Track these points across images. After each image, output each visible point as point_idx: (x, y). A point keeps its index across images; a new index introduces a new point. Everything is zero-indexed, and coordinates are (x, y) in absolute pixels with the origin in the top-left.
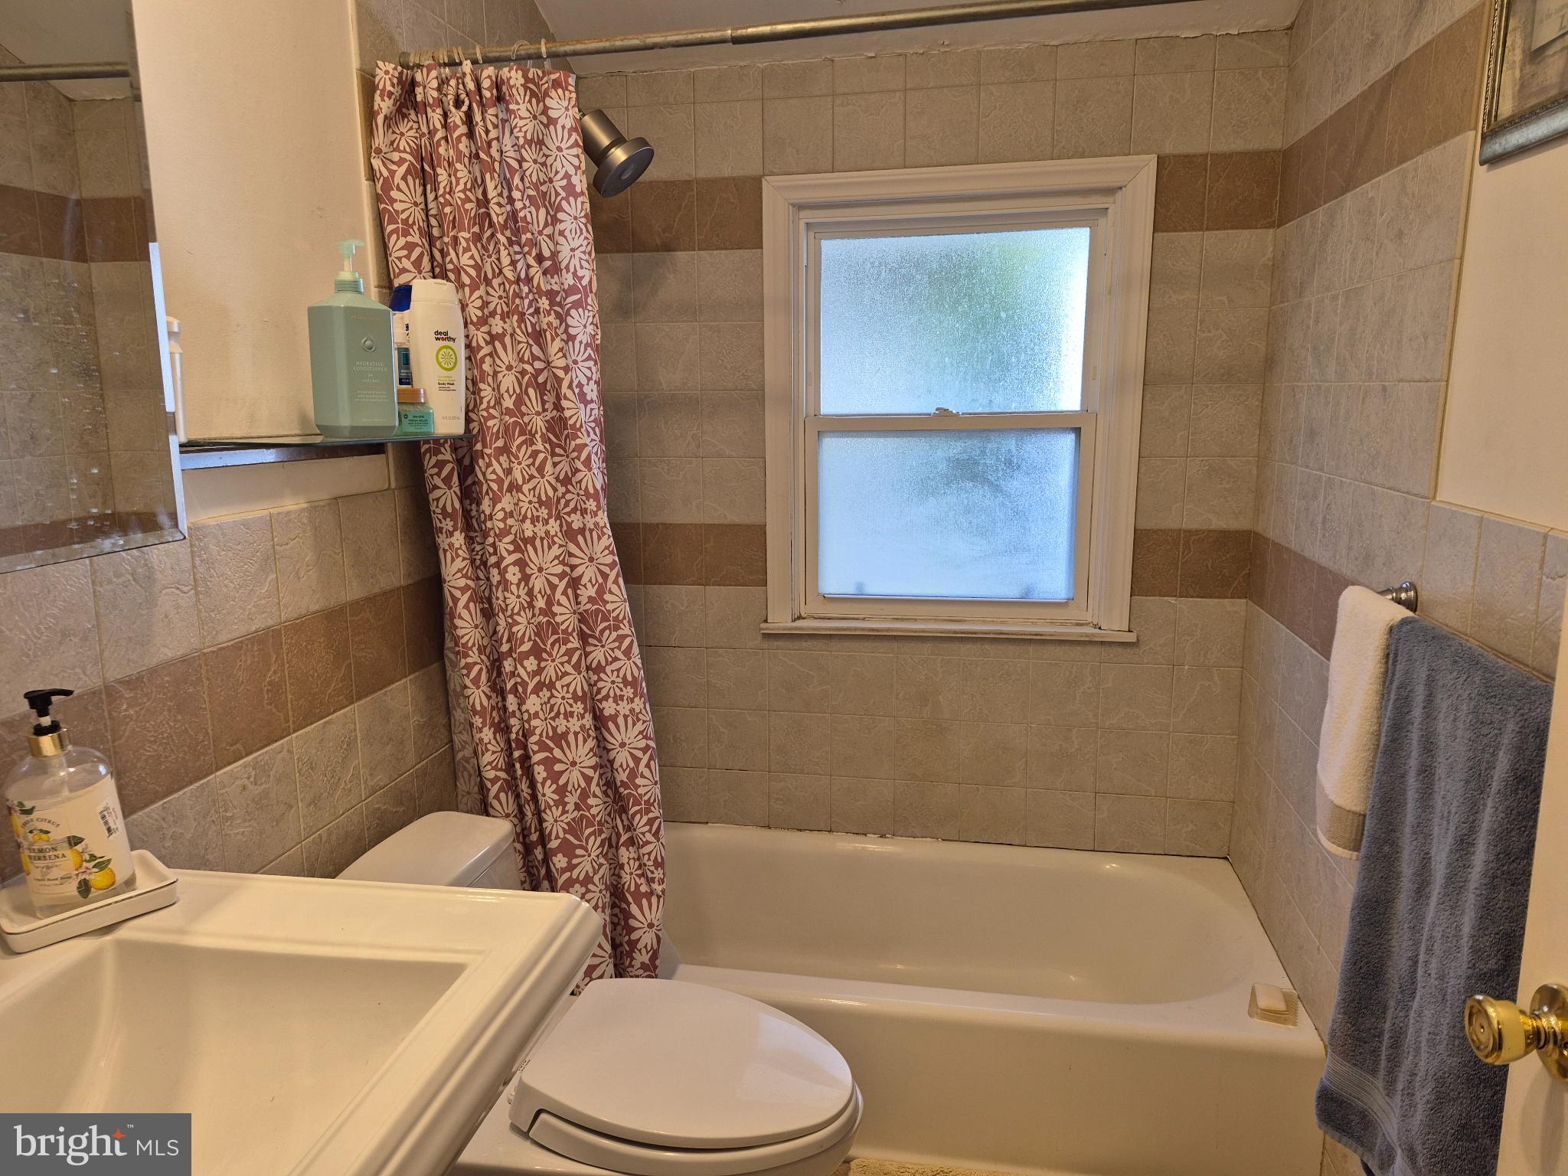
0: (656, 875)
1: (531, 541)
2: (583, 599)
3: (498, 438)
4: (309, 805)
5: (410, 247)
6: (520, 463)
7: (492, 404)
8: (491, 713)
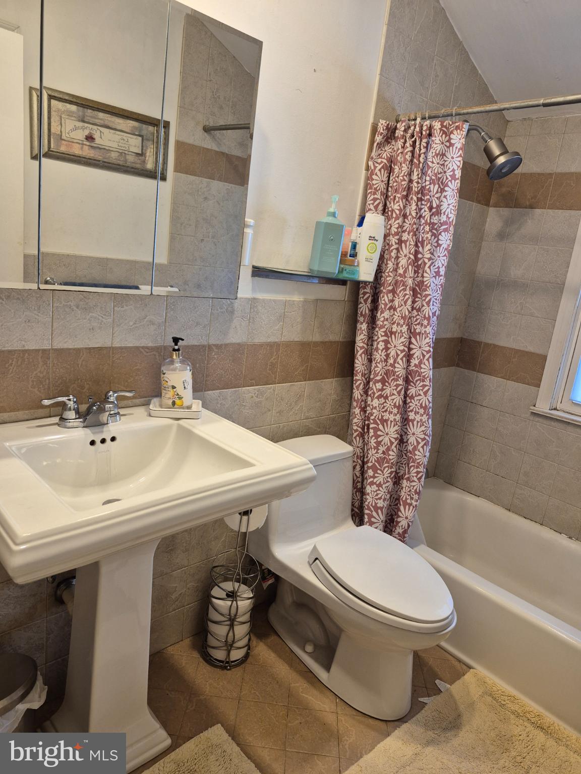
0: (414, 497)
1: (395, 333)
2: (412, 364)
3: (390, 285)
4: (277, 413)
5: (375, 200)
6: (399, 298)
7: (391, 270)
8: (361, 402)
